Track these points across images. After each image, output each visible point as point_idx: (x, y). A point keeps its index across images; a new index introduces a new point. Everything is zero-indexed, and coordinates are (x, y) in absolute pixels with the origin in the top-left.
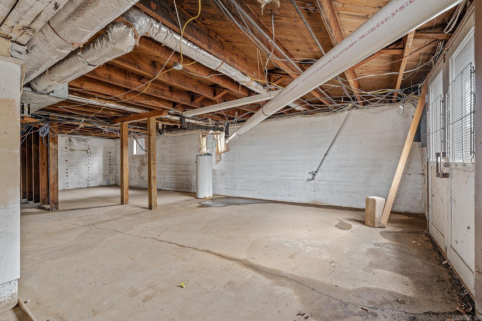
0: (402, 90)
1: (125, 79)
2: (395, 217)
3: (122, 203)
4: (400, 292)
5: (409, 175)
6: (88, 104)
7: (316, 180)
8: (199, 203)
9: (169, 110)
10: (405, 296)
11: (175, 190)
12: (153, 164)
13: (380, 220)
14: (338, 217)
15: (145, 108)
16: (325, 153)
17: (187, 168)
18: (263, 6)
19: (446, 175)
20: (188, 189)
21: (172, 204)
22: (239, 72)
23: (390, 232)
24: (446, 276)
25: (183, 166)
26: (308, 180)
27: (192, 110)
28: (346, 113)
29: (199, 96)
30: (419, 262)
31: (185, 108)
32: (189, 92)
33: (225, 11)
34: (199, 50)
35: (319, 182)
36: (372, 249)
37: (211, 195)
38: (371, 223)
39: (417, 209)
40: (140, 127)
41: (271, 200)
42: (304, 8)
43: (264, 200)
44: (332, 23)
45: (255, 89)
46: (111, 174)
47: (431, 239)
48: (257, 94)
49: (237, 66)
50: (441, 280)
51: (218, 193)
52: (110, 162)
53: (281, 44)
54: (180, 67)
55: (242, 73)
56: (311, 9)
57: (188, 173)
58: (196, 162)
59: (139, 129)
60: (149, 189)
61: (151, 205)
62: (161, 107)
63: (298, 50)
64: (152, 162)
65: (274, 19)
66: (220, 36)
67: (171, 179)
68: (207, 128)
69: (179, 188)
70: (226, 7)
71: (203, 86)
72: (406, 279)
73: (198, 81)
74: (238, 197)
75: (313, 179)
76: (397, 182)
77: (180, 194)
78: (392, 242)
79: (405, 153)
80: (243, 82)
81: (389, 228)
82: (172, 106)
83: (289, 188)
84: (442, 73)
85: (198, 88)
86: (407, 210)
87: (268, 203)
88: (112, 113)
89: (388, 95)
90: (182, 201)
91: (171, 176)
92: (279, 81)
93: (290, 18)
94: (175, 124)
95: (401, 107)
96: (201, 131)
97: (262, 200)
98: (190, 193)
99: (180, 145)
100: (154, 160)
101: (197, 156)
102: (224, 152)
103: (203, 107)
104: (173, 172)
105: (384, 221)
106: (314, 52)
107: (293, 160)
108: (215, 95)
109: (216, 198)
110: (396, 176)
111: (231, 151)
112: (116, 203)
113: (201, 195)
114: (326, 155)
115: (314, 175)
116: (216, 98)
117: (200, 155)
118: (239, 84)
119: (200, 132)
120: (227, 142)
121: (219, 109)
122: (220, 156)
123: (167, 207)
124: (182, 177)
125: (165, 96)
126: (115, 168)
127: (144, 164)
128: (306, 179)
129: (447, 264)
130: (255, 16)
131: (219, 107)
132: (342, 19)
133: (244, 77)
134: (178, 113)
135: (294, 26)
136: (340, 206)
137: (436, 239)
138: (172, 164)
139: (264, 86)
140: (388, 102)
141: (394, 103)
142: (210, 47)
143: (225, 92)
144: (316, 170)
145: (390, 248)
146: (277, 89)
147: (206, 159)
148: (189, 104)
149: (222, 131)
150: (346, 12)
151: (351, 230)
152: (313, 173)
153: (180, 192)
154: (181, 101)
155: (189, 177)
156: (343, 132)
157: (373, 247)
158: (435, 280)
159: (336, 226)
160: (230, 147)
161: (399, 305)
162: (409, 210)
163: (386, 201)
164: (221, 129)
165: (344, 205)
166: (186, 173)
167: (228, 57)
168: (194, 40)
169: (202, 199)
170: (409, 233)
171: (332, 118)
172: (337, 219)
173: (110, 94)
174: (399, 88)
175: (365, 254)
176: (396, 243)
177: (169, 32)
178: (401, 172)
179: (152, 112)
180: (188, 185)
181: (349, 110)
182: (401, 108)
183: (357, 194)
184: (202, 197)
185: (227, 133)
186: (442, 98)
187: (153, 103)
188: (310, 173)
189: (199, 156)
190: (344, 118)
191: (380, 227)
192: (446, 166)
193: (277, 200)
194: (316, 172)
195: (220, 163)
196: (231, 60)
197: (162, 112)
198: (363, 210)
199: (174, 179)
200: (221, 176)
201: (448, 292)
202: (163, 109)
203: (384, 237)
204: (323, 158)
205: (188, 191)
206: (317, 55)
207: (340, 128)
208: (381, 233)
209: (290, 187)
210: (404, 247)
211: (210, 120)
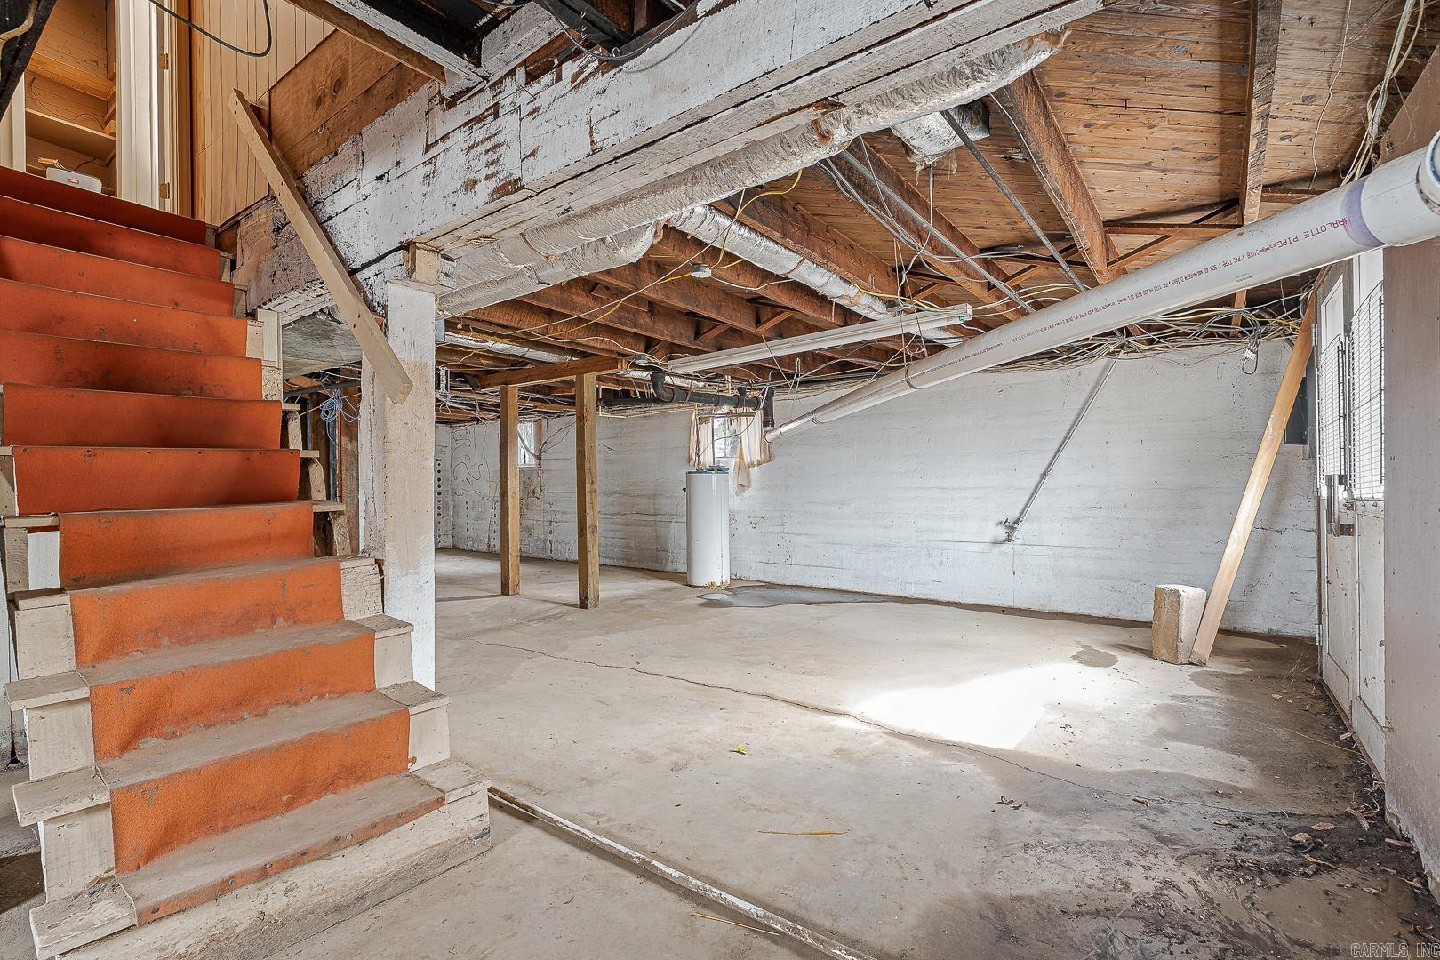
0: (1251, 311)
1: (561, 293)
2: (1238, 644)
3: (505, 590)
4: (1224, 781)
5: (1280, 532)
6: (451, 345)
7: (1017, 542)
8: (699, 597)
9: (636, 357)
10: (1232, 787)
11: (620, 563)
12: (591, 492)
13: (1190, 646)
14: (1078, 639)
15: (573, 352)
16: (1042, 471)
17: (654, 504)
18: (919, 169)
19: (1346, 530)
20: (656, 561)
21: (631, 598)
22: (834, 276)
23: (1217, 675)
24: (1341, 759)
25: (644, 501)
26: (996, 543)
27: (691, 358)
28: (1102, 362)
29: (715, 323)
30: (1280, 733)
31: (673, 351)
32: (691, 314)
33: (842, 184)
34: (759, 240)
35: (1026, 547)
36: (1167, 706)
37: (726, 578)
38: (1167, 652)
39: (1301, 626)
40: (538, 396)
41: (890, 593)
42: (1003, 156)
43: (872, 594)
44: (1068, 193)
45: (866, 311)
46: (443, 517)
47: (1324, 693)
48: (867, 320)
49: (834, 266)
50: (1325, 766)
51: (741, 573)
52: (439, 487)
53: (943, 218)
54: (705, 273)
55: (841, 278)
56: (1019, 157)
57: (659, 518)
58: (684, 490)
59: (532, 400)
60: (581, 564)
61: (587, 598)
62: (619, 351)
63: (979, 228)
64: (588, 487)
65: (934, 175)
66: (802, 206)
67: (611, 534)
68: (718, 400)
69: (633, 559)
70: (844, 176)
71: (733, 303)
72: (1244, 761)
73: (723, 291)
74: (797, 586)
75: (1009, 540)
76: (1236, 549)
77: (640, 574)
78: (1220, 695)
79: (1259, 474)
80: (841, 297)
81: (1217, 666)
82: (642, 346)
83: (942, 563)
84: (1342, 285)
85: (722, 308)
86: (1274, 628)
87: (883, 601)
88: (484, 362)
89: (1214, 323)
90: (653, 592)
91: (609, 527)
92: (927, 293)
93: (969, 174)
94: (625, 388)
95: (1249, 354)
96: (699, 406)
97: (865, 594)
98: (663, 572)
99: (635, 443)
100: (592, 483)
101: (689, 473)
102: (759, 464)
103: (720, 349)
104: (614, 514)
105: (1203, 648)
106: (1020, 230)
107: (954, 489)
108: (758, 322)
109: (738, 586)
110: (1234, 533)
111: (777, 460)
112: (486, 591)
113: (700, 578)
114: (1044, 475)
115: (1012, 529)
116: (760, 330)
117: (697, 472)
118: (831, 302)
119: (692, 411)
120: (769, 437)
121: (768, 355)
122: (748, 476)
123: (621, 604)
124: (640, 528)
125: (640, 327)
126: (451, 503)
127: (534, 492)
128: (989, 539)
129: (1351, 741)
130: (893, 172)
131: (767, 351)
132: (1089, 171)
133: (846, 286)
134: (656, 363)
135: (978, 185)
136: (1085, 613)
137: (1335, 692)
138: (613, 493)
139: (891, 304)
140: (1219, 335)
141: (1235, 337)
142: (785, 235)
143: (787, 314)
144: (1016, 515)
145: (1212, 706)
146: (919, 311)
147: (714, 481)
148: (690, 342)
149: (756, 407)
150: (1098, 160)
151: (1113, 666)
152: (1007, 524)
153: (636, 569)
154: (672, 337)
155: (659, 529)
156: (1092, 415)
157: (1169, 702)
158: (1310, 766)
159: (1075, 658)
160: (775, 450)
161: (1217, 799)
162: (1279, 628)
163: (1208, 597)
164: (754, 403)
165: (1096, 613)
166: (651, 518)
167: (818, 249)
168: (757, 225)
169: (702, 587)
170: (1270, 678)
171: (1060, 375)
172: (1078, 642)
173: (516, 326)
174: (1243, 303)
175: (1148, 714)
176: (1230, 696)
177: (708, 213)
178: (1249, 522)
179: (589, 362)
180: (657, 550)
181: (1109, 354)
182: (1248, 356)
183: (1132, 583)
184: (703, 583)
185: (768, 412)
186: (1342, 343)
187: (602, 341)
188: (1001, 523)
189: (695, 472)
190: (1096, 375)
191: (1192, 664)
192: (1348, 508)
193: (908, 596)
194: (1017, 521)
195: (748, 493)
196: (824, 257)
197: (617, 362)
198: (1147, 625)
199: (618, 534)
200: (750, 528)
201: (1336, 785)
202: (619, 354)
203: (1200, 684)
204: (1036, 483)
205: (658, 569)
206: (1025, 235)
207: (1085, 403)
208: (1194, 677)
209: (945, 560)
210: (1249, 704)
211: (728, 378)
